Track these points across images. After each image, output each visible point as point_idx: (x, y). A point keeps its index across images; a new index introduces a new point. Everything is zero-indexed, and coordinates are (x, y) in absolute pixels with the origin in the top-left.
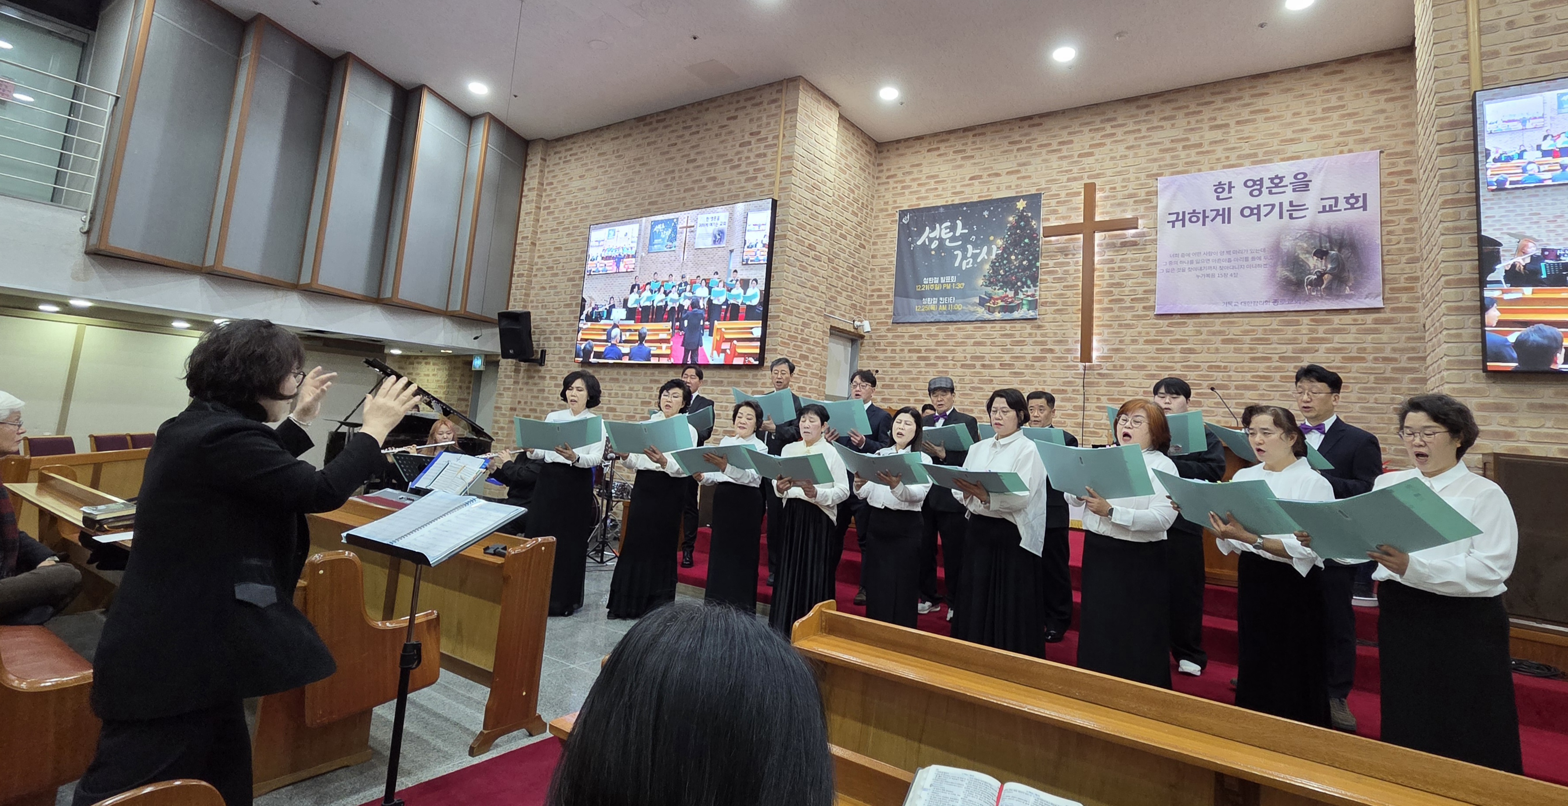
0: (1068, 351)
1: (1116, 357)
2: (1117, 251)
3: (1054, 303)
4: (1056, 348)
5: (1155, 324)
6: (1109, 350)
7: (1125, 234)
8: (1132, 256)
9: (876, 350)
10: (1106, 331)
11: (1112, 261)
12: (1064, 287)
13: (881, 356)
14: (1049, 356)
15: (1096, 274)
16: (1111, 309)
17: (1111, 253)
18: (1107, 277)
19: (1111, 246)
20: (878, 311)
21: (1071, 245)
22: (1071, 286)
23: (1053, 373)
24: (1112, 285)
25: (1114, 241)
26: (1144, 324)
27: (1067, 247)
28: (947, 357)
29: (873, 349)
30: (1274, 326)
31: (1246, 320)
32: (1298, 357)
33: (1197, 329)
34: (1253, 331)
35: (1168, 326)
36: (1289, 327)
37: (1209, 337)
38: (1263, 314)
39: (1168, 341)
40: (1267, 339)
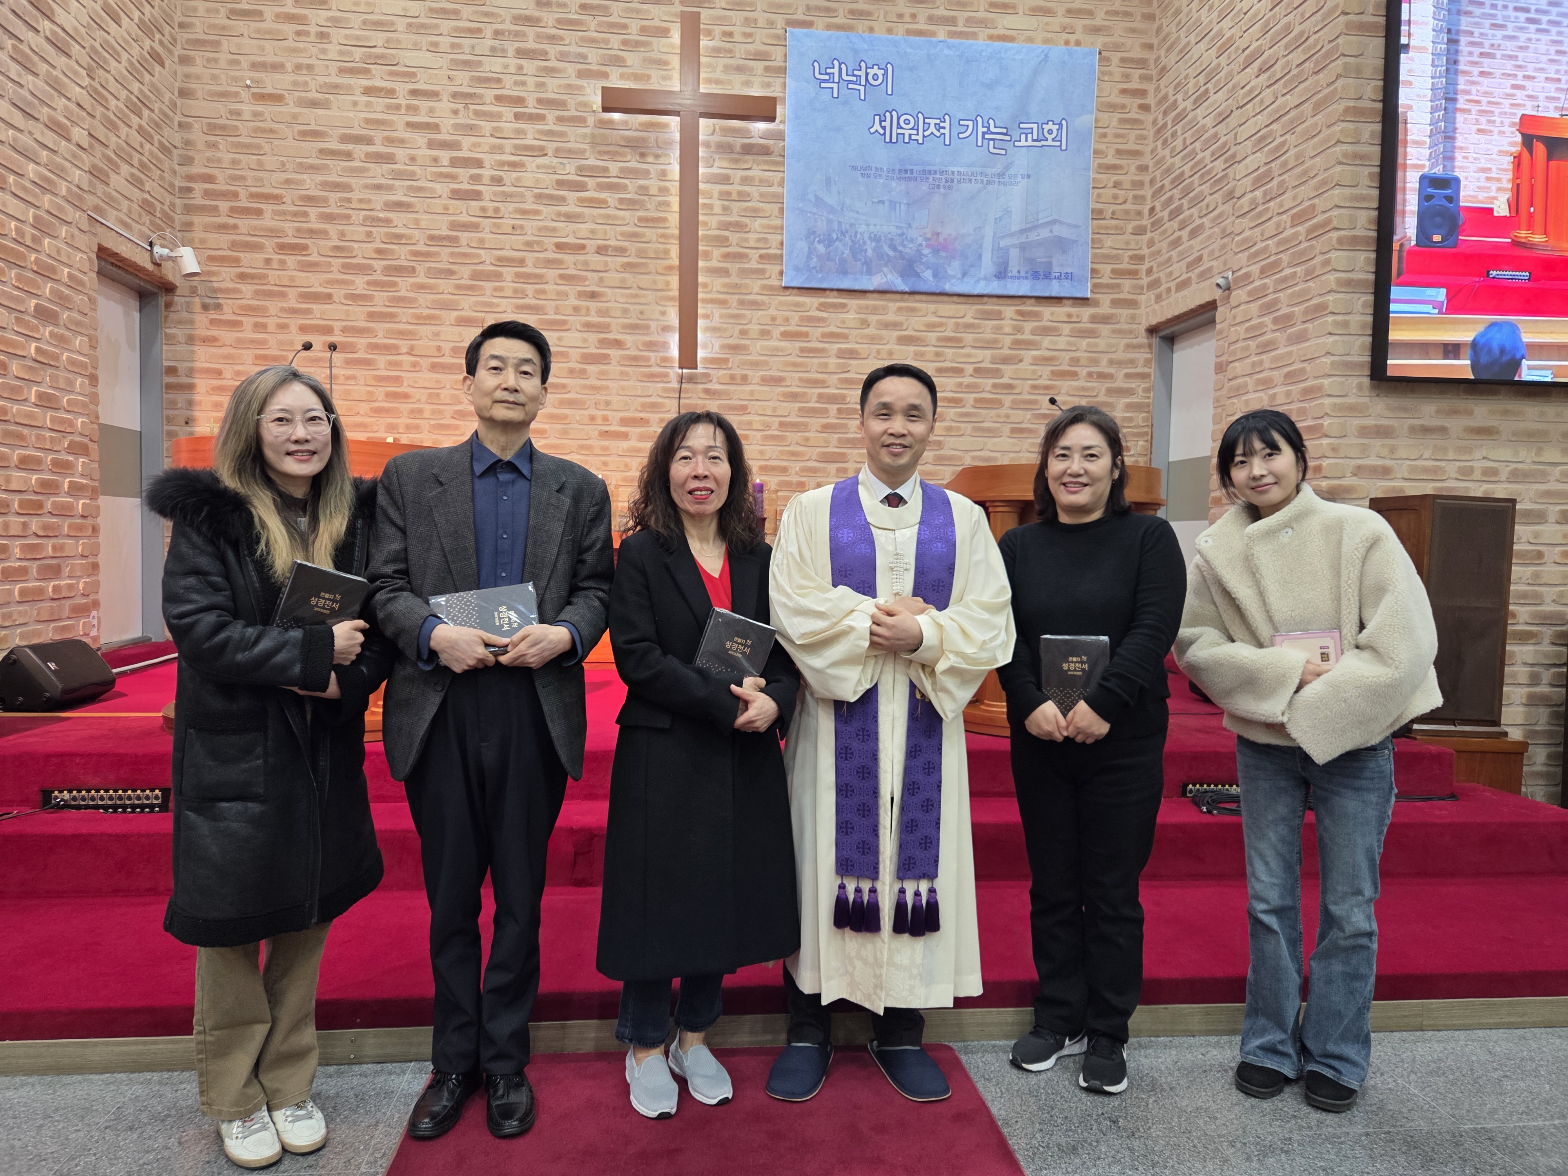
0: (651, 346)
1: (735, 360)
2: (736, 161)
3: (621, 251)
4: (628, 339)
5: (797, 305)
6: (723, 347)
7: (748, 131)
8: (761, 173)
9: (212, 322)
10: (717, 312)
11: (725, 179)
12: (640, 219)
13: (227, 336)
14: (614, 353)
15: (701, 201)
16: (725, 272)
17: (725, 164)
18: (717, 210)
19: (724, 149)
20: (207, 228)
21: (652, 136)
22: (653, 220)
23: (623, 388)
24: (726, 226)
25: (731, 139)
26: (781, 303)
27: (644, 140)
28: (396, 347)
29: (201, 319)
30: (969, 320)
31: (932, 307)
32: (998, 370)
33: (863, 316)
34: (941, 325)
35: (818, 309)
36: (988, 322)
37: (880, 332)
38: (955, 299)
39: (819, 335)
40: (959, 340)
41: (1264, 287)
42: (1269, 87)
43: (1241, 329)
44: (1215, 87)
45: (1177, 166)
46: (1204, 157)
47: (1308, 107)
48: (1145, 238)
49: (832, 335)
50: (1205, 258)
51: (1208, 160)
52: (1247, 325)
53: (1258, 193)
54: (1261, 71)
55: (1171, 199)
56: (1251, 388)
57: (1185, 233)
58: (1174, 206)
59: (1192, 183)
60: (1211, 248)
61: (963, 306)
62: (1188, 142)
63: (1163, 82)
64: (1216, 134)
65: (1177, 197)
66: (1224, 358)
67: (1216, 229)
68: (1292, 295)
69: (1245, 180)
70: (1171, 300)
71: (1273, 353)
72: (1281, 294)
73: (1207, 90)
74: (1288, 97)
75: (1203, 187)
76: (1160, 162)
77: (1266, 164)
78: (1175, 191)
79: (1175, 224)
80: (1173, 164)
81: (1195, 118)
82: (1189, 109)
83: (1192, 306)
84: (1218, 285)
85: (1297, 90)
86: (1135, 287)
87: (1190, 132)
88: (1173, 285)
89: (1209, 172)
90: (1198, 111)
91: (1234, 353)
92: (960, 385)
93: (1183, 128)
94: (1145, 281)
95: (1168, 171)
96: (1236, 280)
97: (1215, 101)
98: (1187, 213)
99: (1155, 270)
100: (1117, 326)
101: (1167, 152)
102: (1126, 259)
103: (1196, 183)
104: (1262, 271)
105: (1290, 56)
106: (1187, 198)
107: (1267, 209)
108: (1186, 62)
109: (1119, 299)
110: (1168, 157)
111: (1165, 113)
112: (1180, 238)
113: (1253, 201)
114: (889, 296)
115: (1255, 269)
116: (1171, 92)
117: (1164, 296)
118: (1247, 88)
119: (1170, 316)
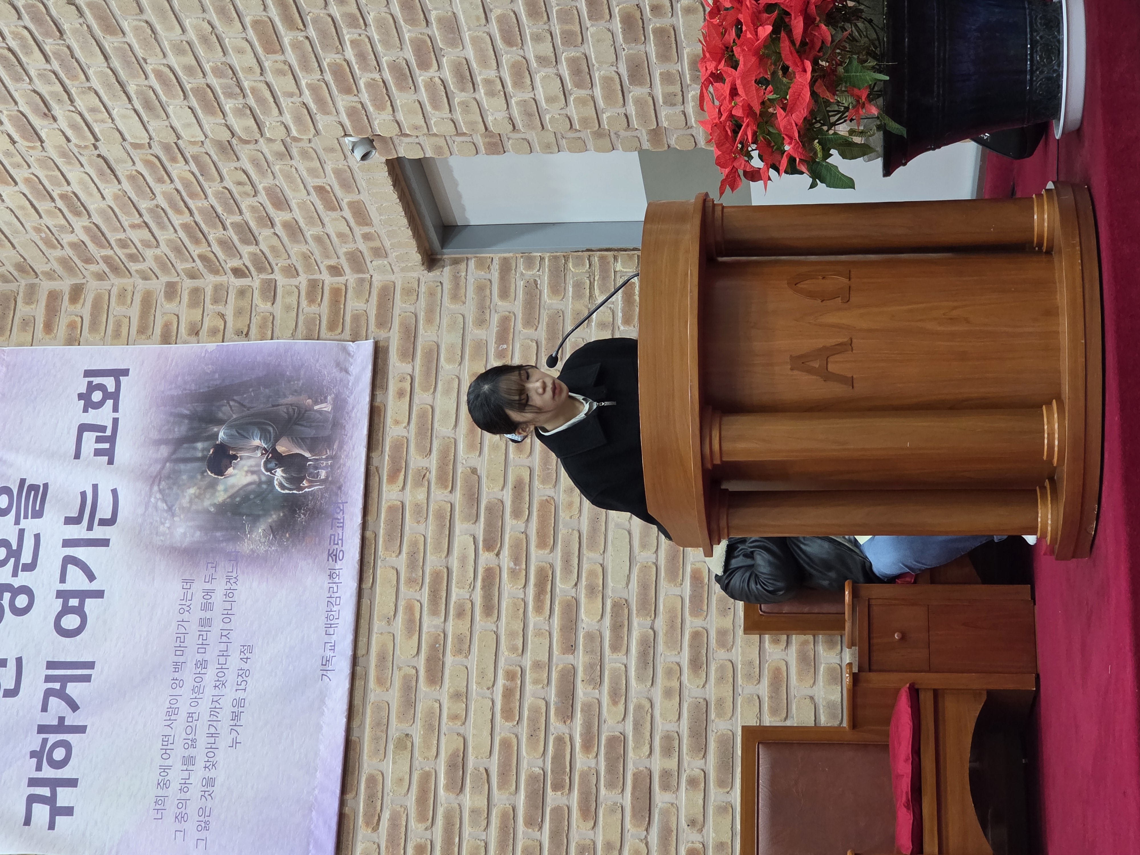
30: (402, 562)
31: (378, 625)
32: (490, 509)
33: (391, 747)
34: (410, 609)
35: (376, 829)
36: (407, 528)
37: (419, 715)
38: (367, 585)
39: (421, 826)
40: (436, 577)
41: (371, 85)
42: (72, 101)
43: (434, 116)
44: (59, 185)
45: (173, 236)
46: (164, 194)
47: (109, 43)
48: (281, 280)
49: (422, 800)
50: (319, 182)
51: (168, 187)
52: (428, 108)
53: (228, 105)
54: (48, 114)
55: (222, 243)
56: (528, 95)
57: (279, 217)
58: (235, 239)
59: (201, 210)
60: (305, 174)
61: (379, 572)
62: (138, 220)
63: (39, 268)
64: (131, 178)
65: (220, 232)
66: (480, 141)
67: (277, 168)
68: (386, 43)
69: (206, 127)
70: (382, 232)
71: (474, 65)
72: (384, 61)
73: (63, 197)
74: (91, 72)
75: (209, 192)
76: (164, 264)
77: (185, 97)
78: (211, 238)
79: (264, 234)
80: (169, 242)
81: (102, 212)
82: (87, 223)
83: (394, 197)
84: (364, 157)
85: (82, 60)
86: (359, 293)
87: (123, 218)
88: (359, 231)
89: (187, 185)
90: (91, 208)
91: (471, 124)
92: (514, 573)
93: (115, 230)
94: (350, 277)
95: (179, 249)
96: (358, 128)
97: (81, 182)
98: (248, 216)
99: (332, 262)
100: (422, 316)
101: (149, 253)
102: (314, 309)
103: (202, 203)
104: (347, 91)
105: (33, 73)
106: (224, 216)
107: (253, 90)
108: (16, 232)
109: (378, 316)
110: (158, 252)
111: (88, 260)
112: (286, 225)
113: (239, 112)
114: (357, 701)
115: (343, 102)
116: (58, 253)
117: (377, 244)
118: (69, 133)
119: (410, 233)
